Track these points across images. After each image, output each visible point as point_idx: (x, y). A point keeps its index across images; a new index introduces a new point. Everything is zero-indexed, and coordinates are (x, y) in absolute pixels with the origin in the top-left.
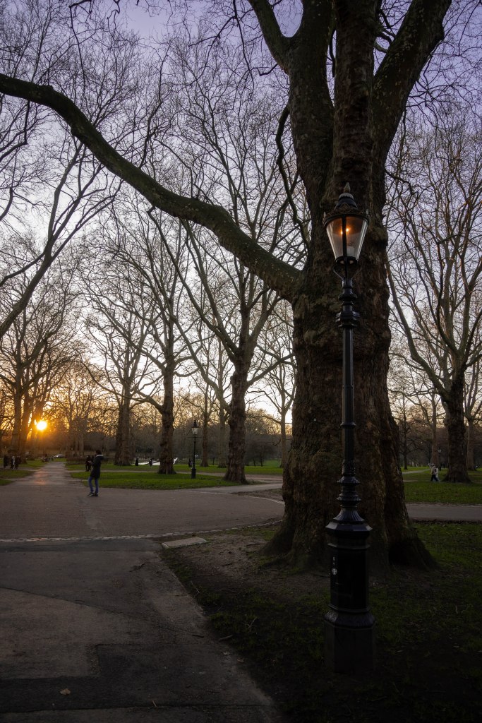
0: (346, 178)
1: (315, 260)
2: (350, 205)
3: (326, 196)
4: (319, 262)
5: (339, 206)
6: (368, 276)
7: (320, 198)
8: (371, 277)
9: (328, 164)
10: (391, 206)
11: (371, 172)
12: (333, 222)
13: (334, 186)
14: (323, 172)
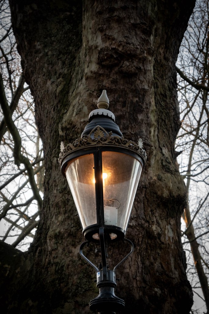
0: (106, 83)
1: (51, 233)
2: (108, 130)
3: (70, 115)
4: (58, 237)
5: (88, 133)
6: (152, 264)
7: (61, 118)
8: (157, 265)
9: (74, 58)
10: (197, 137)
11: (151, 75)
12: (77, 161)
13: (85, 96)
14: (66, 71)
